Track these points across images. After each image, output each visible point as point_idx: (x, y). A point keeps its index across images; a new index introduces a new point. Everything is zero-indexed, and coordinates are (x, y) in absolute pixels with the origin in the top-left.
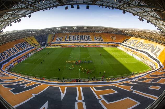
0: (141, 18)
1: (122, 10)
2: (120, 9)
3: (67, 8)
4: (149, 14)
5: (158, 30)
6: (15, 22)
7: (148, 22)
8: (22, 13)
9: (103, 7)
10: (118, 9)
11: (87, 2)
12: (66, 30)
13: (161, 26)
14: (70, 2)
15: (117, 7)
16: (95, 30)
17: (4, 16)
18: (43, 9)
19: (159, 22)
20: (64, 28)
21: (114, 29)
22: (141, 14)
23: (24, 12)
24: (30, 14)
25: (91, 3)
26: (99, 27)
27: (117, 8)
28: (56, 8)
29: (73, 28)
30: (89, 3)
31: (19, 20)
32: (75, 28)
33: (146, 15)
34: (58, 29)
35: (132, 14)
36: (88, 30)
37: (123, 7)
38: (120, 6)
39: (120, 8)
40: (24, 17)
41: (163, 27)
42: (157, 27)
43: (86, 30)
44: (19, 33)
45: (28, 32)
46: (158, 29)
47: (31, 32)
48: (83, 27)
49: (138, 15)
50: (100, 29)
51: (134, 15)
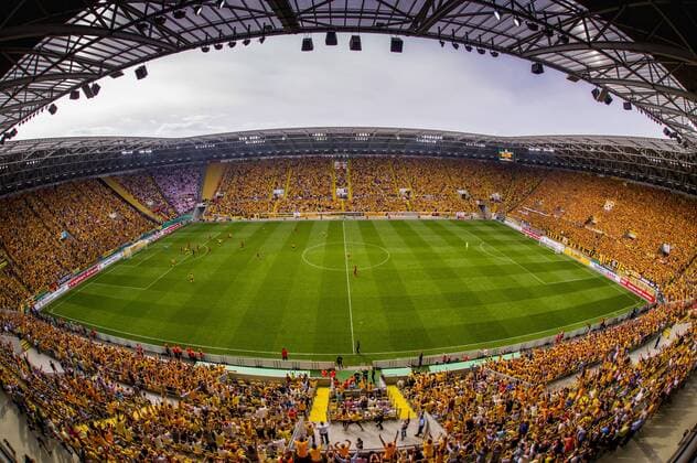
0: (600, 90)
1: (529, 58)
2: (520, 55)
3: (307, 45)
4: (634, 72)
5: (668, 138)
6: (72, 98)
7: (627, 107)
8: (106, 58)
9: (456, 47)
10: (514, 54)
11: (389, 24)
12: (279, 147)
13: (679, 120)
14: (318, 20)
15: (511, 47)
16: (402, 147)
17: (28, 62)
18: (204, 45)
19: (670, 105)
20: (274, 137)
21: (483, 142)
22: (601, 74)
23: (114, 55)
24: (142, 64)
25: (406, 26)
26: (422, 132)
27: (508, 51)
28: (262, 41)
29: (310, 135)
30: (398, 27)
31: (90, 85)
32: (319, 136)
33: (621, 77)
34: (248, 139)
35: (567, 75)
36: (374, 147)
37: (534, 47)
38: (520, 42)
39: (520, 49)
40: (114, 76)
41: (690, 123)
42: (664, 126)
43: (367, 146)
44: (83, 152)
45: (121, 147)
46: (667, 133)
47: (131, 149)
48: (355, 135)
49: (590, 80)
50: (426, 140)
51: (574, 76)
